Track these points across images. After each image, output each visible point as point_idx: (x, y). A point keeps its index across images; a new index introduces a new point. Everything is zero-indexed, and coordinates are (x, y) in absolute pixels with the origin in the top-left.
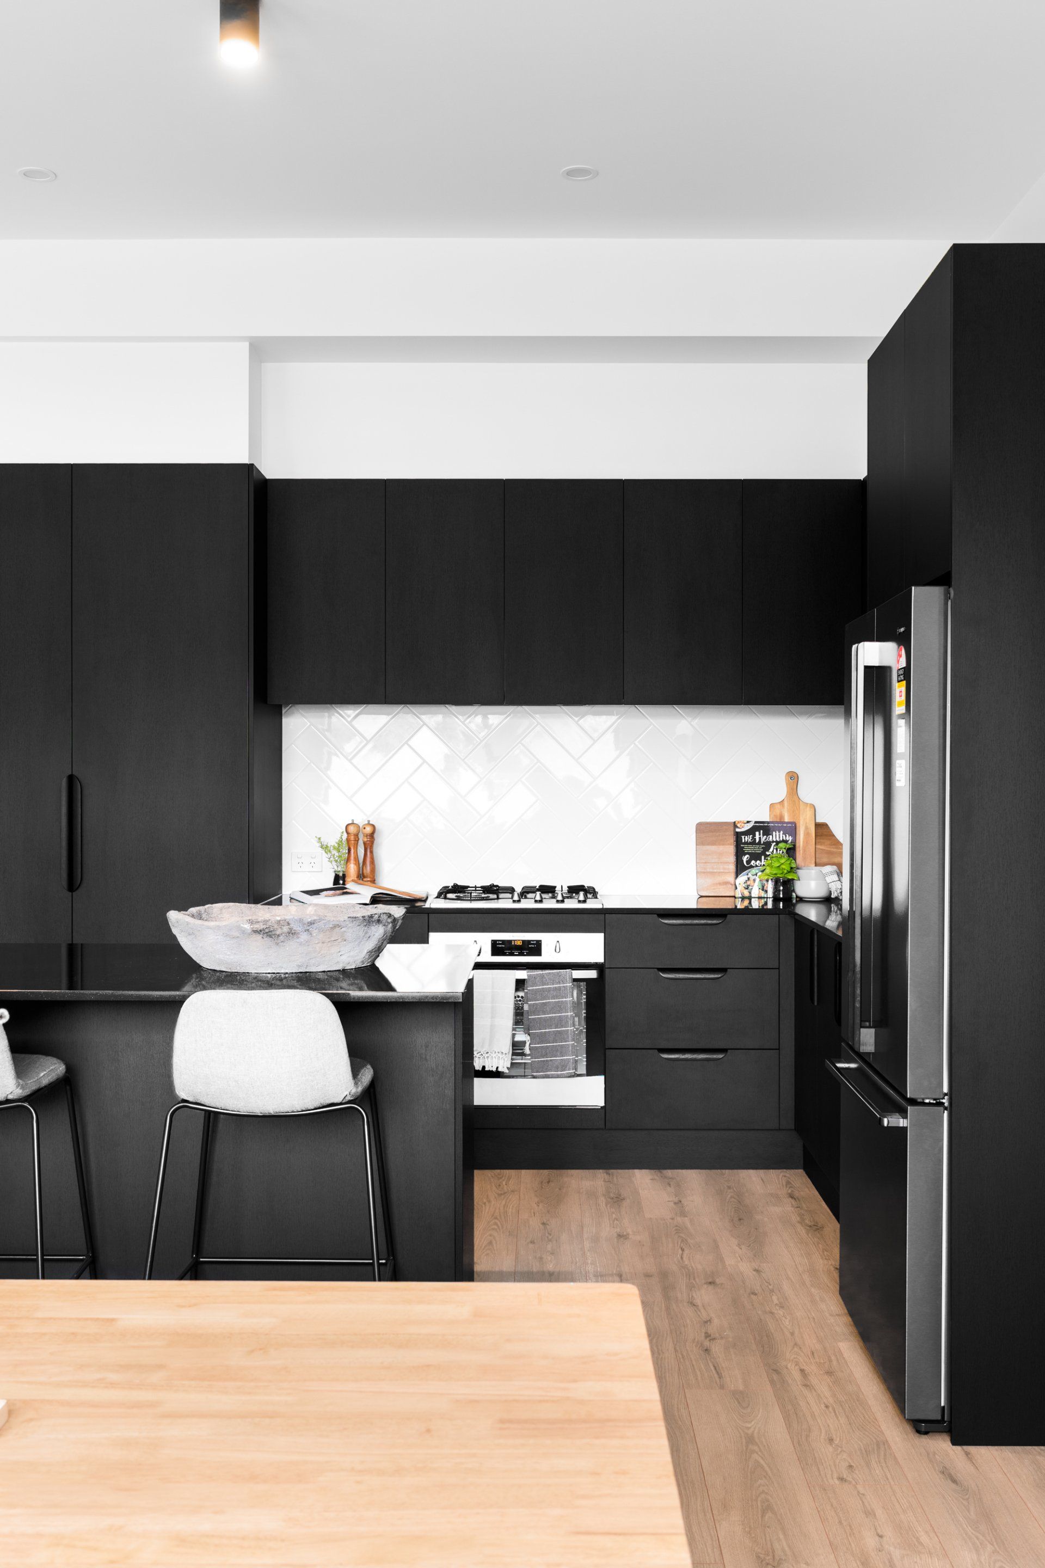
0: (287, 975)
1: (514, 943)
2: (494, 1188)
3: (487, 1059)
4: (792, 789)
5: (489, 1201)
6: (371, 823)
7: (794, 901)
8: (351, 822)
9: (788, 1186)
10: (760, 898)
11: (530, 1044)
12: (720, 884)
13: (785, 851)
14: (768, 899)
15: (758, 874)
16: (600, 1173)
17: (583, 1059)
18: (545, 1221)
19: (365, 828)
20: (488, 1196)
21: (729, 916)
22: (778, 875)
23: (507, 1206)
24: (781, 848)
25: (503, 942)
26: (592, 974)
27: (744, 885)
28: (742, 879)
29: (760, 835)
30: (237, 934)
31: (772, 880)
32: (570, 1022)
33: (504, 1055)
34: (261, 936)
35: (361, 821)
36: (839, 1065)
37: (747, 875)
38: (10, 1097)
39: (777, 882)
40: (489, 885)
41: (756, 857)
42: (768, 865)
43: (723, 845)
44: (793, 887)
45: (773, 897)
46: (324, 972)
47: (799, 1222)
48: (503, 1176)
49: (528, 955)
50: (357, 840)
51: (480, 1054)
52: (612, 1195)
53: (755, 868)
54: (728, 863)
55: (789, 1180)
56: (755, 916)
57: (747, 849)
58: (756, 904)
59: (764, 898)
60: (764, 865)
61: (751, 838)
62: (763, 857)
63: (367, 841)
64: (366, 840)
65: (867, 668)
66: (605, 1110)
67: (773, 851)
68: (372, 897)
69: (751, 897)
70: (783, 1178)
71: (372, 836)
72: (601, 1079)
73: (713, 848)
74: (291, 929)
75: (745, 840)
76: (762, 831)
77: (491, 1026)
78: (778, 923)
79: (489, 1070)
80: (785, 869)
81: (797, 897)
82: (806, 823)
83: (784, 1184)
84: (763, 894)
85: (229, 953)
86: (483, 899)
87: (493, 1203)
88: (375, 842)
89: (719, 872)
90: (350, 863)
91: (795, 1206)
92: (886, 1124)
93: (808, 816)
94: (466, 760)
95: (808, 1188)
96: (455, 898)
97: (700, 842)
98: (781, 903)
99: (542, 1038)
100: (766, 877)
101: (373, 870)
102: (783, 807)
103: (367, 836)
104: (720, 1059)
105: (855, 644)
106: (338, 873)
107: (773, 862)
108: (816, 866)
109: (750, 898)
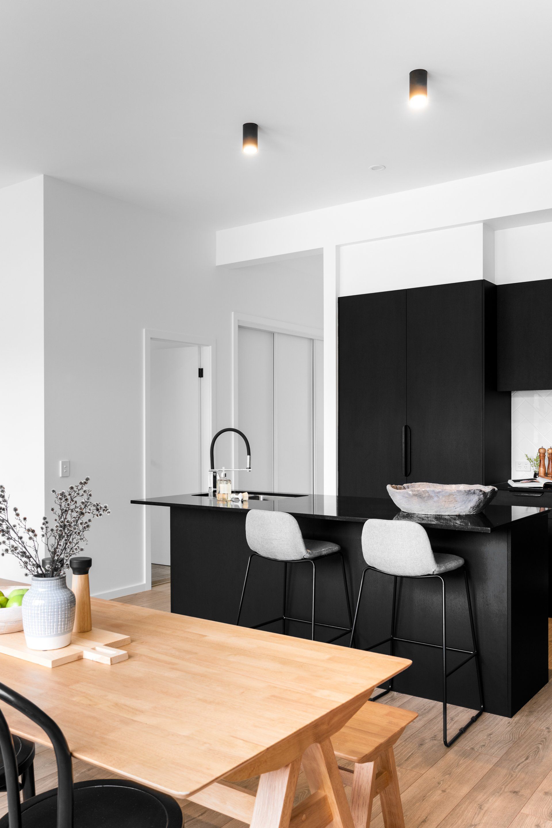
0: (431, 516)
8: (541, 447)
19: (548, 450)
30: (407, 496)
34: (417, 497)
38: (305, 557)
46: (449, 515)
50: (544, 456)
63: (550, 457)
74: (429, 495)
85: (406, 504)
90: (541, 467)
103: (550, 454)
106: (536, 472)
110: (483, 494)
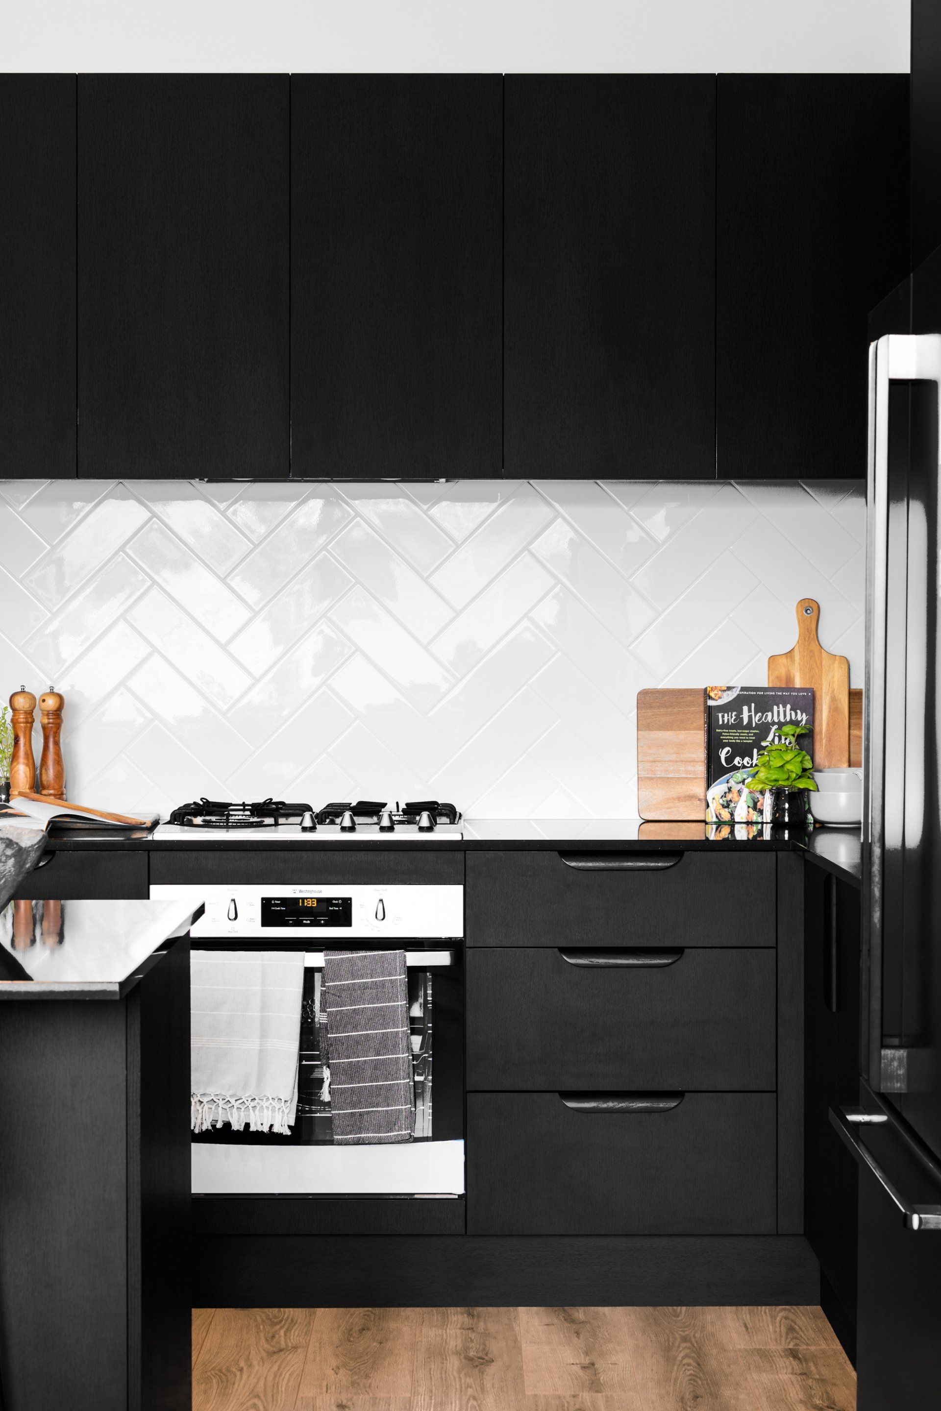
1: (303, 902)
2: (263, 1340)
3: (254, 1111)
4: (809, 630)
5: (250, 1366)
6: (56, 690)
7: (811, 828)
8: (20, 690)
9: (790, 1336)
10: (749, 823)
11: (330, 1085)
12: (679, 799)
13: (793, 740)
14: (765, 825)
15: (746, 781)
16: (456, 1317)
17: (425, 1108)
18: (344, 1402)
19: (44, 701)
20: (248, 1356)
21: (686, 854)
22: (780, 783)
23: (281, 1374)
24: (787, 734)
25: (284, 901)
26: (443, 958)
27: (721, 801)
28: (718, 789)
29: (750, 711)
31: (770, 791)
32: (403, 1044)
33: (283, 1104)
35: (37, 689)
36: (852, 1118)
37: (727, 783)
39: (778, 794)
40: (261, 801)
41: (743, 750)
42: (764, 765)
43: (685, 729)
44: (809, 804)
45: (772, 822)
47: (801, 1401)
48: (281, 1321)
49: (327, 924)
50: (30, 722)
51: (241, 1101)
52: (472, 1354)
53: (741, 771)
54: (694, 761)
55: (793, 1324)
56: (735, 853)
57: (728, 736)
58: (742, 834)
59: (757, 823)
60: (756, 765)
61: (734, 717)
62: (755, 751)
63: (49, 723)
64: (46, 721)
65: (895, 385)
66: (466, 1201)
67: (773, 740)
68: (49, 822)
69: (734, 822)
70: (783, 1320)
71: (57, 714)
72: (458, 1145)
73: (668, 735)
75: (723, 721)
76: (753, 705)
77: (261, 1051)
78: (774, 866)
79: (257, 1131)
80: (792, 772)
81: (816, 821)
82: (833, 691)
83: (784, 1330)
84: (755, 817)
86: (251, 825)
87: (257, 1368)
88: (63, 725)
89: (678, 778)
90: (18, 763)
91: (798, 1372)
92: (916, 1225)
93: (836, 678)
94: (228, 580)
95: (825, 1339)
96: (202, 823)
97: (644, 724)
98: (787, 832)
99: (353, 1072)
100: (760, 787)
101: (60, 775)
102: (793, 661)
103: (48, 715)
104: (673, 1108)
105: (873, 341)
107: (771, 759)
108: (850, 766)
109: (732, 824)
110: (14, 855)
